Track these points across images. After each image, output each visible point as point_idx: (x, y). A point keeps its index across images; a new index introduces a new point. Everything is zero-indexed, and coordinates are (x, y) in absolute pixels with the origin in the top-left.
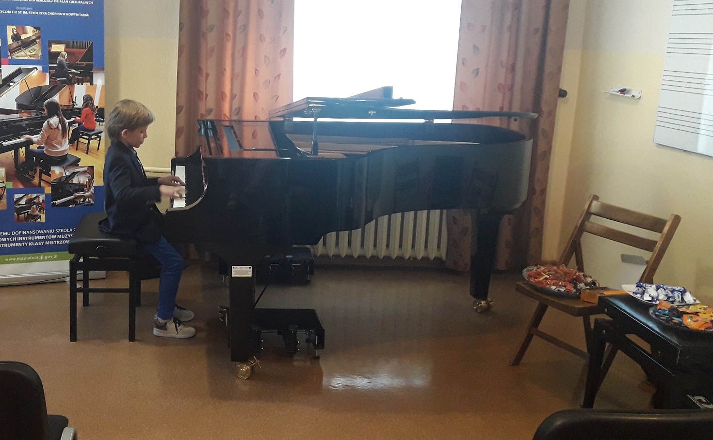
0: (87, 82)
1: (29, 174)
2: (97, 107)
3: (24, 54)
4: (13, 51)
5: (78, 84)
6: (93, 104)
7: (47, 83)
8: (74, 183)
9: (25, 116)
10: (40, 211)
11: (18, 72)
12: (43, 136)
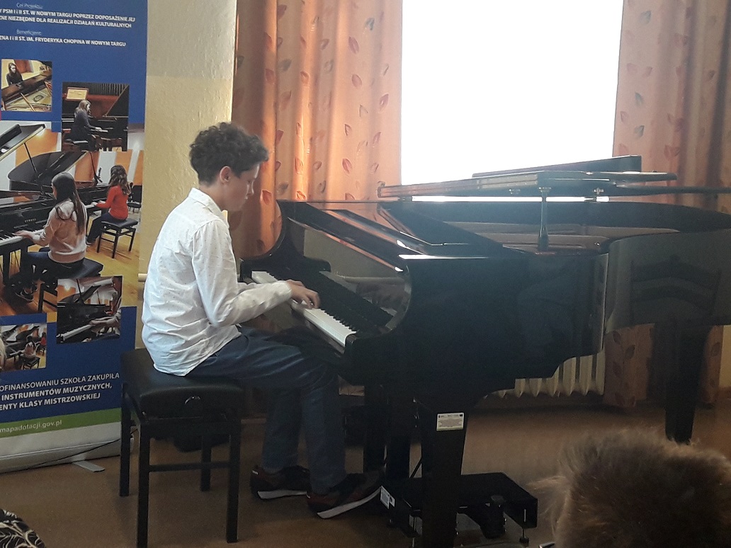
0: (119, 146)
1: (24, 293)
2: (132, 184)
3: (24, 104)
4: (8, 97)
5: (105, 150)
6: (125, 180)
7: (58, 148)
8: (91, 304)
9: (23, 200)
10: (38, 351)
11: (15, 132)
12: (48, 231)
